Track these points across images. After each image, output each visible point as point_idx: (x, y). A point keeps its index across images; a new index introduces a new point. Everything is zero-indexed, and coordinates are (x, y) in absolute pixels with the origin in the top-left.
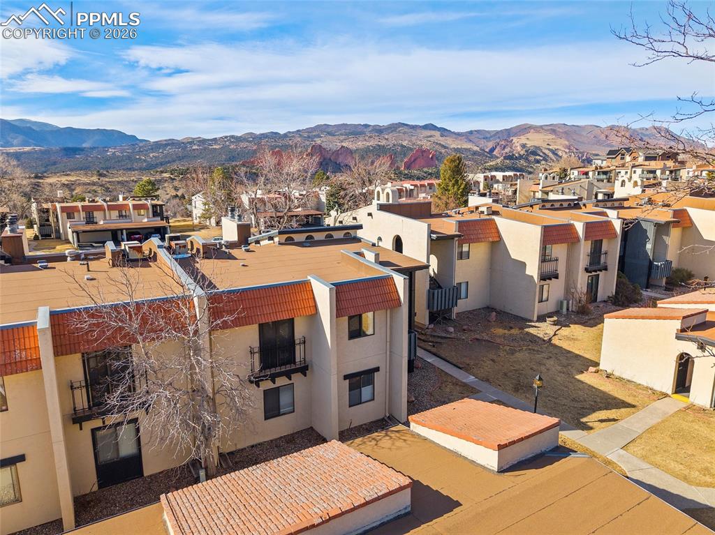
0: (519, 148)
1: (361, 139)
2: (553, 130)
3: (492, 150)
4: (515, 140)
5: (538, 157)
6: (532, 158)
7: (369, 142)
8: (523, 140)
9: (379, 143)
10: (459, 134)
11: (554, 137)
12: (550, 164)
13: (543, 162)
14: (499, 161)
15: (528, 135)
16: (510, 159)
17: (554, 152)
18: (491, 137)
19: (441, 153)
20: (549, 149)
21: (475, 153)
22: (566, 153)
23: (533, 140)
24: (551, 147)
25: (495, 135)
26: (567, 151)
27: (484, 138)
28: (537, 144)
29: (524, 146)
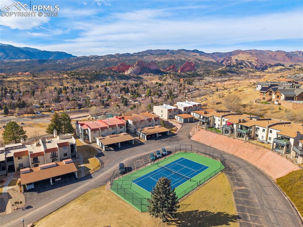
0: (234, 61)
1: (163, 57)
2: (250, 52)
3: (222, 62)
4: (233, 57)
5: (242, 66)
6: (239, 66)
7: (167, 58)
8: (236, 57)
9: (171, 59)
10: (208, 54)
11: (251, 56)
12: (248, 69)
13: (244, 68)
14: (224, 67)
15: (239, 55)
16: (229, 67)
17: (250, 63)
18: (223, 55)
19: (198, 63)
20: (248, 62)
21: (214, 63)
22: (256, 63)
23: (241, 57)
24: (249, 61)
25: (224, 55)
26: (256, 62)
27: (220, 56)
28: (242, 59)
29: (236, 60)
